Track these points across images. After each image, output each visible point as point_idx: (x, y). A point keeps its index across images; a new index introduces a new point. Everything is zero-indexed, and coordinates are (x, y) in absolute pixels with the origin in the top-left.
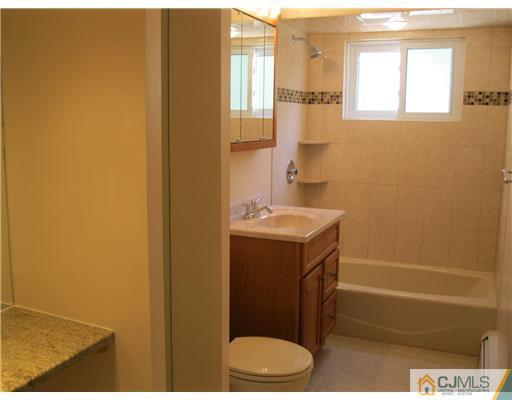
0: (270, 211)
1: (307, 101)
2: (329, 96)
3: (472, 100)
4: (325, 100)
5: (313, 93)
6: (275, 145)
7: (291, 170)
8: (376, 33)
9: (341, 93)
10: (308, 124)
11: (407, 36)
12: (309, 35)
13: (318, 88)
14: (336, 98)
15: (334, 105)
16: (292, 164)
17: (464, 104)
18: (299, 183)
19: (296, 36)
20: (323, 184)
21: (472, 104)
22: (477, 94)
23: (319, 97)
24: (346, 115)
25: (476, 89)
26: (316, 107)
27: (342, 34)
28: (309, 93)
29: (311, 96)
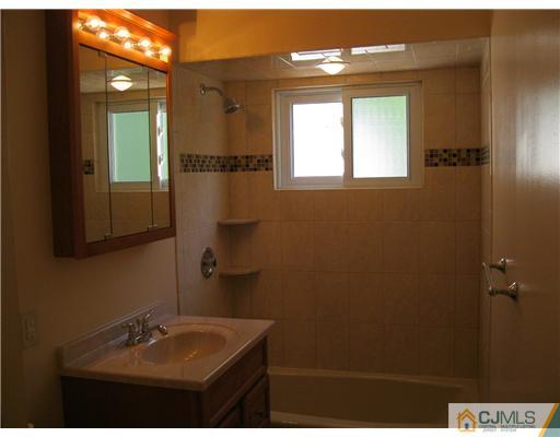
0: (163, 332)
1: (228, 167)
2: (255, 161)
3: (436, 160)
4: (251, 166)
5: (236, 158)
6: (173, 234)
7: (207, 260)
8: (311, 79)
9: (271, 156)
10: (230, 198)
11: (350, 81)
12: (226, 83)
13: (241, 151)
14: (265, 163)
15: (262, 173)
16: (208, 251)
17: (426, 165)
18: (221, 276)
19: (207, 86)
20: (255, 275)
21: (436, 165)
22: (441, 152)
23: (243, 162)
24: (278, 184)
25: (439, 146)
26: (239, 174)
27: (267, 81)
28: (231, 158)
29: (232, 162)
